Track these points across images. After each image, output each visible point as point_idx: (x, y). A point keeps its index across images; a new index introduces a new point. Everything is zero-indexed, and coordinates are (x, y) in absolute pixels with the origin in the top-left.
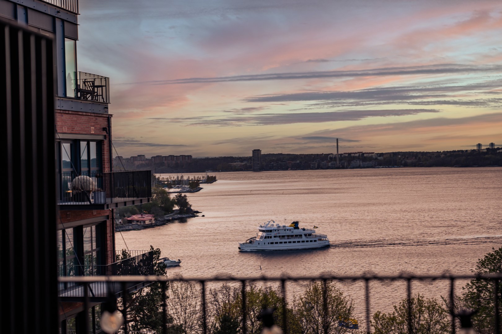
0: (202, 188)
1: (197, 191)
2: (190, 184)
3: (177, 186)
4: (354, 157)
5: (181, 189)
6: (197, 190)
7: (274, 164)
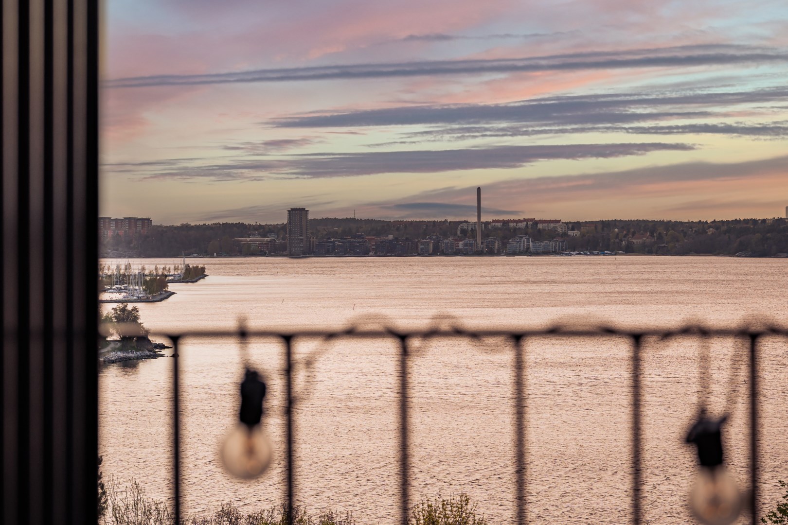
0: (174, 293)
1: (161, 300)
2: (145, 283)
3: (117, 288)
4: (515, 229)
5: (125, 294)
6: (163, 296)
7: (336, 241)
